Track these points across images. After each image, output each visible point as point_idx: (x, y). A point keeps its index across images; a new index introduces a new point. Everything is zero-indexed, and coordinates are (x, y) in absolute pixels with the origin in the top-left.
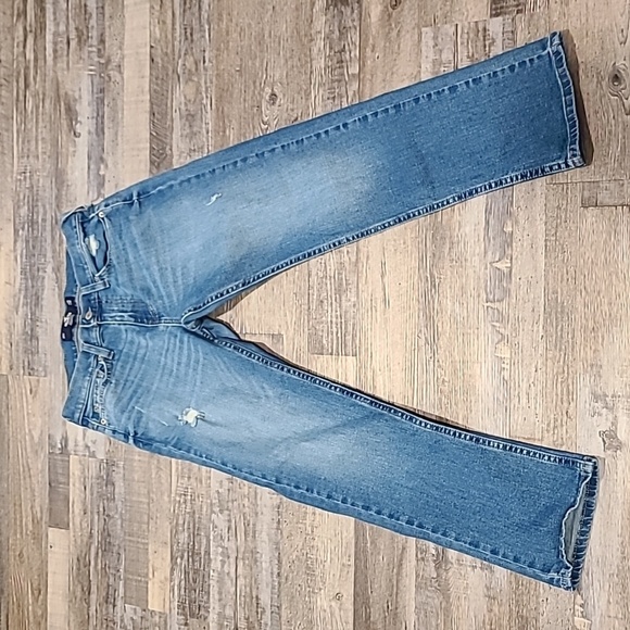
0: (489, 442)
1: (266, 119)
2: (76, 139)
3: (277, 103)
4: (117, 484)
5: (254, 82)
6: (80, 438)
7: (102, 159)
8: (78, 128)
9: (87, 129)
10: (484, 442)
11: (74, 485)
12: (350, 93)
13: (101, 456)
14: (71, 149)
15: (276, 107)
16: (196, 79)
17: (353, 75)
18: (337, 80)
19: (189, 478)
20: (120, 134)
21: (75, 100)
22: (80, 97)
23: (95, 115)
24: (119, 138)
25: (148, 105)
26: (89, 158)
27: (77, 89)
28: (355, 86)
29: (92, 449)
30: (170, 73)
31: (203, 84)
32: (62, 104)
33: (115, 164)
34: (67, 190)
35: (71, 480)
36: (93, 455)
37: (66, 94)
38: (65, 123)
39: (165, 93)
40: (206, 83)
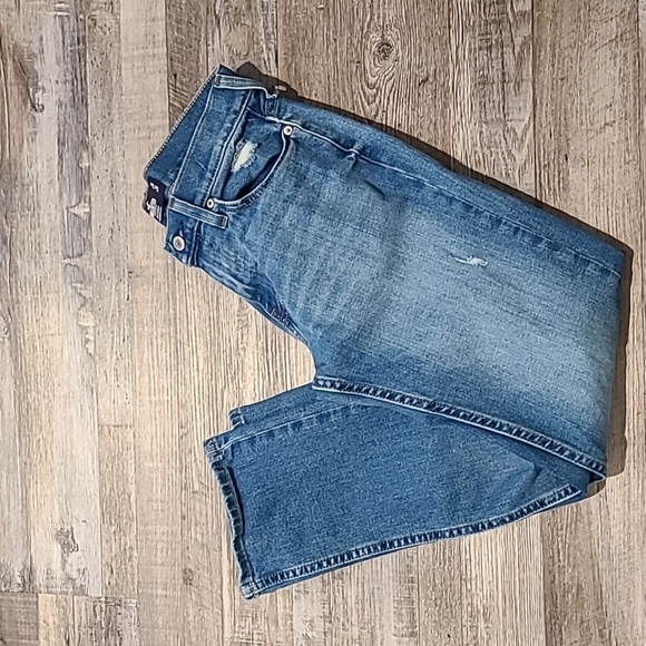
0: (369, 551)
1: (372, 80)
2: (36, 115)
3: (393, 56)
4: (125, 634)
5: (351, 27)
6: (56, 566)
7: (84, 144)
8: (40, 97)
9: (55, 98)
10: (375, 548)
11: (47, 638)
12: (518, 41)
13: (95, 591)
14: (27, 130)
15: (390, 62)
16: (248, 22)
17: (523, 14)
18: (494, 21)
19: (254, 619)
20: (115, 105)
21: (32, 55)
22: (42, 51)
23: (69, 78)
24: (114, 111)
25: (164, 61)
26: (61, 143)
27: (36, 39)
28: (526, 30)
29: (78, 583)
30: (202, 12)
31: (261, 30)
32: (10, 62)
33: (108, 151)
34: (22, 191)
35: (41, 631)
36: (82, 591)
37: (15, 46)
38: (14, 90)
39: (194, 43)
40: (266, 28)
